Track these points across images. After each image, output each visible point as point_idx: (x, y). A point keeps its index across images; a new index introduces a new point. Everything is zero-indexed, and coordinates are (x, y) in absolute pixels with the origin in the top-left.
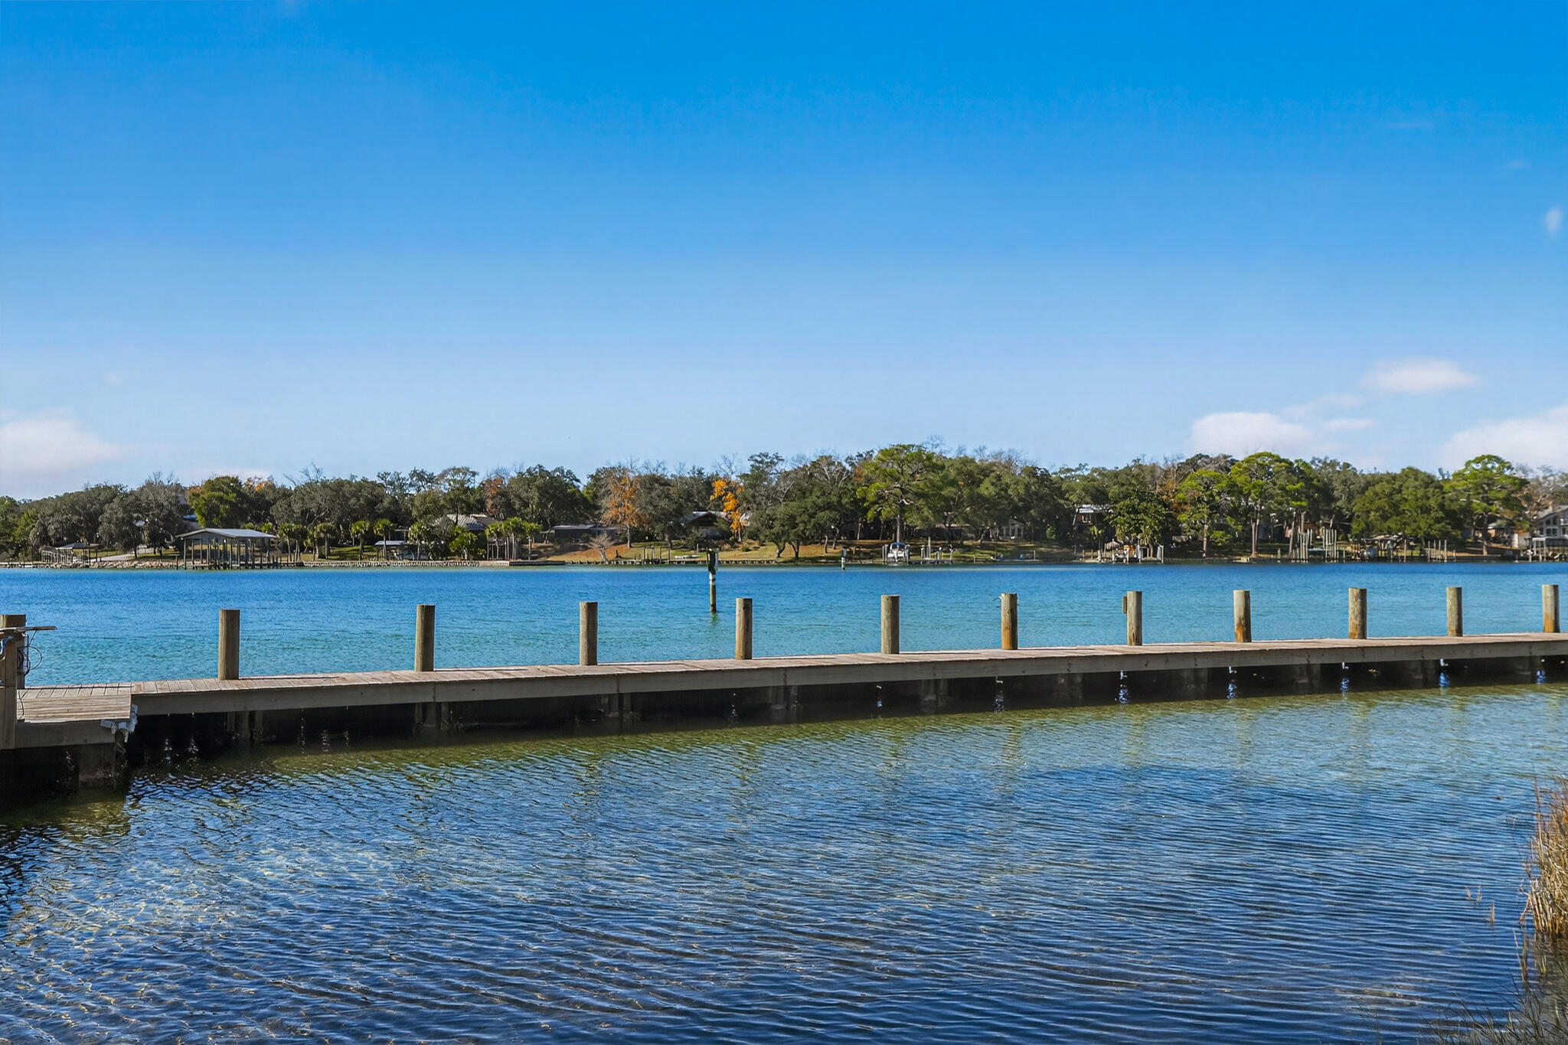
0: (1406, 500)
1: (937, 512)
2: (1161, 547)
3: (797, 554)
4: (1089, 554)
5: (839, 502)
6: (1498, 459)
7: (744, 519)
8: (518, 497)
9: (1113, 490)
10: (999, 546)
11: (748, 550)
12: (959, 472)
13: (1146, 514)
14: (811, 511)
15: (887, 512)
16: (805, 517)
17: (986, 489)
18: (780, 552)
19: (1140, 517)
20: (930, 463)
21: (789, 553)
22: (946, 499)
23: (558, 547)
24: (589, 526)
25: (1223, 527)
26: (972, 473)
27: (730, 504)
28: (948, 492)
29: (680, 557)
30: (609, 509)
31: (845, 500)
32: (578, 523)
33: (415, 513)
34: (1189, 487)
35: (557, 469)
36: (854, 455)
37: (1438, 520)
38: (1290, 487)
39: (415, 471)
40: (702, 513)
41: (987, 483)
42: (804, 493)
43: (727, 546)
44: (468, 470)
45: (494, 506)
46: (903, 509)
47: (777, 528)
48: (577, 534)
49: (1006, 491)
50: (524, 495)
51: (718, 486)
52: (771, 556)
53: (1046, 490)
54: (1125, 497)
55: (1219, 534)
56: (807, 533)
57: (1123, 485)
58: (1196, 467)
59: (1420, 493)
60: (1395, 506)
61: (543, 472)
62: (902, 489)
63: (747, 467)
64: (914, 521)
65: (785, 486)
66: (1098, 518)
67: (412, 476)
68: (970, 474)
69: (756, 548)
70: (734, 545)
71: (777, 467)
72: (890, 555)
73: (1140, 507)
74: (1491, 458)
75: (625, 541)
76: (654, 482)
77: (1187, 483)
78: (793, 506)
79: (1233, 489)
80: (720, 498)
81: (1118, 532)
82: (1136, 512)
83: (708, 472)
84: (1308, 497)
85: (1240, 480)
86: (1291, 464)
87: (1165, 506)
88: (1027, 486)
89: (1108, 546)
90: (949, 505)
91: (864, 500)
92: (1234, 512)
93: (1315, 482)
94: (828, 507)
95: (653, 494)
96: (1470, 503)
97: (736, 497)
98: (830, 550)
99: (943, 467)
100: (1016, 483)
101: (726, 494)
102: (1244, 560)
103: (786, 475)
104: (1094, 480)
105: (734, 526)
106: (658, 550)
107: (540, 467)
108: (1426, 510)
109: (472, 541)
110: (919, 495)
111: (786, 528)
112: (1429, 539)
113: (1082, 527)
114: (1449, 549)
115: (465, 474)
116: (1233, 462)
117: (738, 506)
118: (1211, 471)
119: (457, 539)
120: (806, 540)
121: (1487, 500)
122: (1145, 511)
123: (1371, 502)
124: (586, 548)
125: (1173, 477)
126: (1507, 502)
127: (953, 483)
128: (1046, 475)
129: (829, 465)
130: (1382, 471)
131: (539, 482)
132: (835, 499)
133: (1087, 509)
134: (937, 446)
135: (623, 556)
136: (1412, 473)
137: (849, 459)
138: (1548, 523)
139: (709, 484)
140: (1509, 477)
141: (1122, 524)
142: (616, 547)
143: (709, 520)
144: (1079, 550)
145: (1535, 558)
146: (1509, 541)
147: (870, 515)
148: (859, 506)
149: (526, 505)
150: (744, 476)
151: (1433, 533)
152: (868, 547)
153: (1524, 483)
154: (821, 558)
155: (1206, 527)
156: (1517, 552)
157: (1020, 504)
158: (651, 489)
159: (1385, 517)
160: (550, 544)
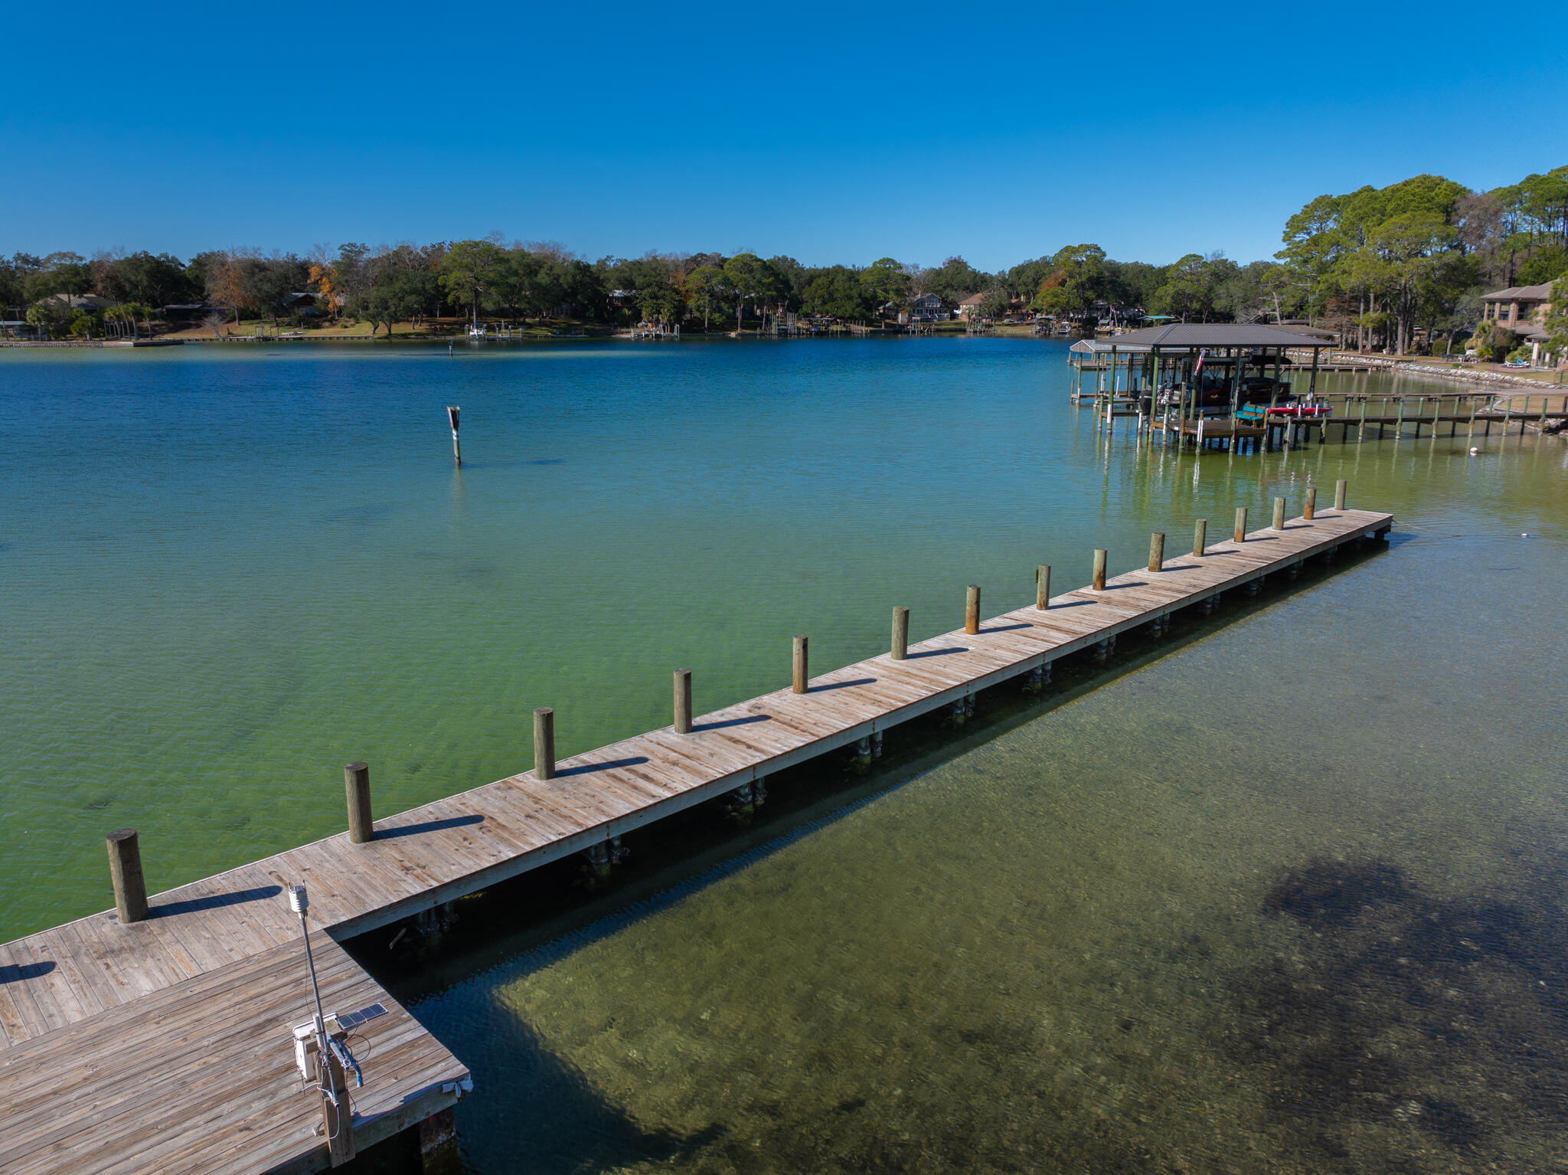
0: (837, 290)
1: (505, 296)
2: (677, 326)
3: (390, 331)
4: (623, 330)
5: (423, 288)
6: (893, 262)
7: (340, 300)
8: (128, 280)
9: (639, 281)
10: (553, 323)
11: (346, 327)
12: (520, 264)
13: (664, 299)
14: (400, 295)
15: (465, 297)
16: (395, 301)
17: (542, 278)
18: (375, 329)
19: (660, 301)
20: (497, 257)
21: (382, 331)
22: (510, 285)
23: (171, 325)
24: (197, 306)
25: (720, 310)
26: (531, 266)
27: (326, 288)
28: (513, 280)
29: (286, 334)
30: (217, 291)
31: (428, 287)
32: (187, 303)
33: (26, 295)
34: (694, 280)
35: (162, 255)
36: (429, 245)
37: (858, 305)
38: (765, 281)
39: (19, 254)
40: (301, 295)
41: (542, 272)
42: (391, 279)
43: (327, 324)
44: (74, 254)
45: (105, 288)
46: (477, 294)
47: (372, 310)
48: (187, 314)
49: (558, 280)
50: (133, 278)
51: (314, 272)
52: (367, 332)
53: (588, 279)
54: (649, 285)
55: (717, 315)
56: (398, 314)
57: (645, 276)
58: (698, 264)
59: (847, 286)
60: (831, 295)
61: (149, 259)
62: (476, 278)
63: (337, 255)
64: (488, 306)
65: (373, 272)
66: (627, 300)
67: (16, 259)
68: (529, 266)
69: (353, 325)
70: (333, 322)
71: (365, 256)
72: (471, 333)
73: (659, 294)
74: (888, 260)
75: (233, 320)
76: (256, 268)
77: (693, 276)
78: (384, 291)
79: (726, 281)
80: (316, 282)
81: (644, 313)
82: (657, 298)
83: (301, 257)
84: (776, 289)
85: (731, 274)
86: (764, 262)
87: (677, 293)
88: (574, 277)
89: (639, 325)
90: (515, 290)
91: (444, 287)
92: (726, 299)
93: (781, 277)
94: (413, 292)
95: (256, 279)
96: (875, 292)
97: (330, 282)
98: (416, 327)
99: (508, 261)
100: (566, 274)
101: (321, 279)
102: (733, 335)
103: (373, 262)
104: (623, 271)
105: (330, 306)
106: (267, 327)
107: (145, 252)
108: (850, 298)
109: (92, 323)
110: (491, 284)
111: (380, 309)
112: (852, 319)
113: (617, 309)
114: (866, 326)
115: (71, 258)
116: (724, 260)
117: (333, 289)
118: (708, 268)
119: (77, 322)
120: (396, 319)
121: (886, 291)
122: (663, 297)
123: (816, 291)
124: (198, 326)
125: (682, 271)
126: (898, 292)
127: (516, 273)
128: (588, 267)
129: (409, 254)
130: (820, 267)
131: (147, 267)
132: (419, 285)
133: (618, 293)
134: (498, 240)
135: (234, 332)
136: (839, 270)
137: (424, 249)
138: (918, 306)
139: (304, 268)
140: (900, 275)
141: (646, 307)
142: (227, 325)
143: (309, 300)
144: (615, 327)
145: (914, 332)
146: (896, 319)
147: (450, 299)
148: (441, 292)
149: (136, 287)
150: (335, 263)
151: (855, 314)
152: (448, 324)
153: (908, 278)
154: (411, 334)
155: (707, 310)
156: (902, 326)
157: (569, 290)
158: (253, 274)
159: (824, 303)
160: (163, 322)
